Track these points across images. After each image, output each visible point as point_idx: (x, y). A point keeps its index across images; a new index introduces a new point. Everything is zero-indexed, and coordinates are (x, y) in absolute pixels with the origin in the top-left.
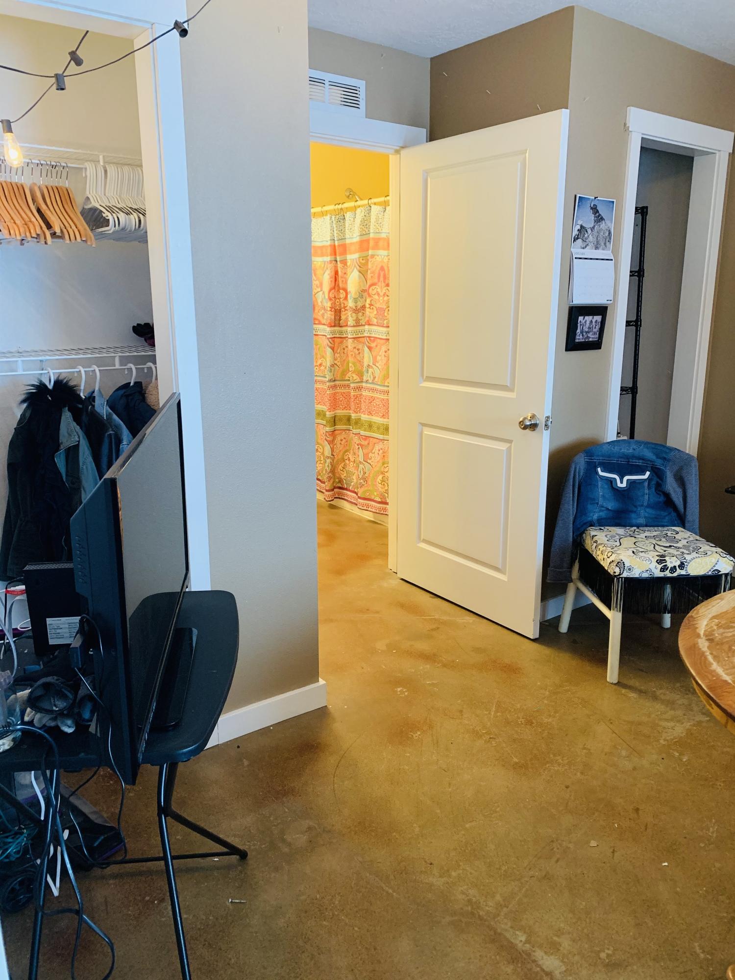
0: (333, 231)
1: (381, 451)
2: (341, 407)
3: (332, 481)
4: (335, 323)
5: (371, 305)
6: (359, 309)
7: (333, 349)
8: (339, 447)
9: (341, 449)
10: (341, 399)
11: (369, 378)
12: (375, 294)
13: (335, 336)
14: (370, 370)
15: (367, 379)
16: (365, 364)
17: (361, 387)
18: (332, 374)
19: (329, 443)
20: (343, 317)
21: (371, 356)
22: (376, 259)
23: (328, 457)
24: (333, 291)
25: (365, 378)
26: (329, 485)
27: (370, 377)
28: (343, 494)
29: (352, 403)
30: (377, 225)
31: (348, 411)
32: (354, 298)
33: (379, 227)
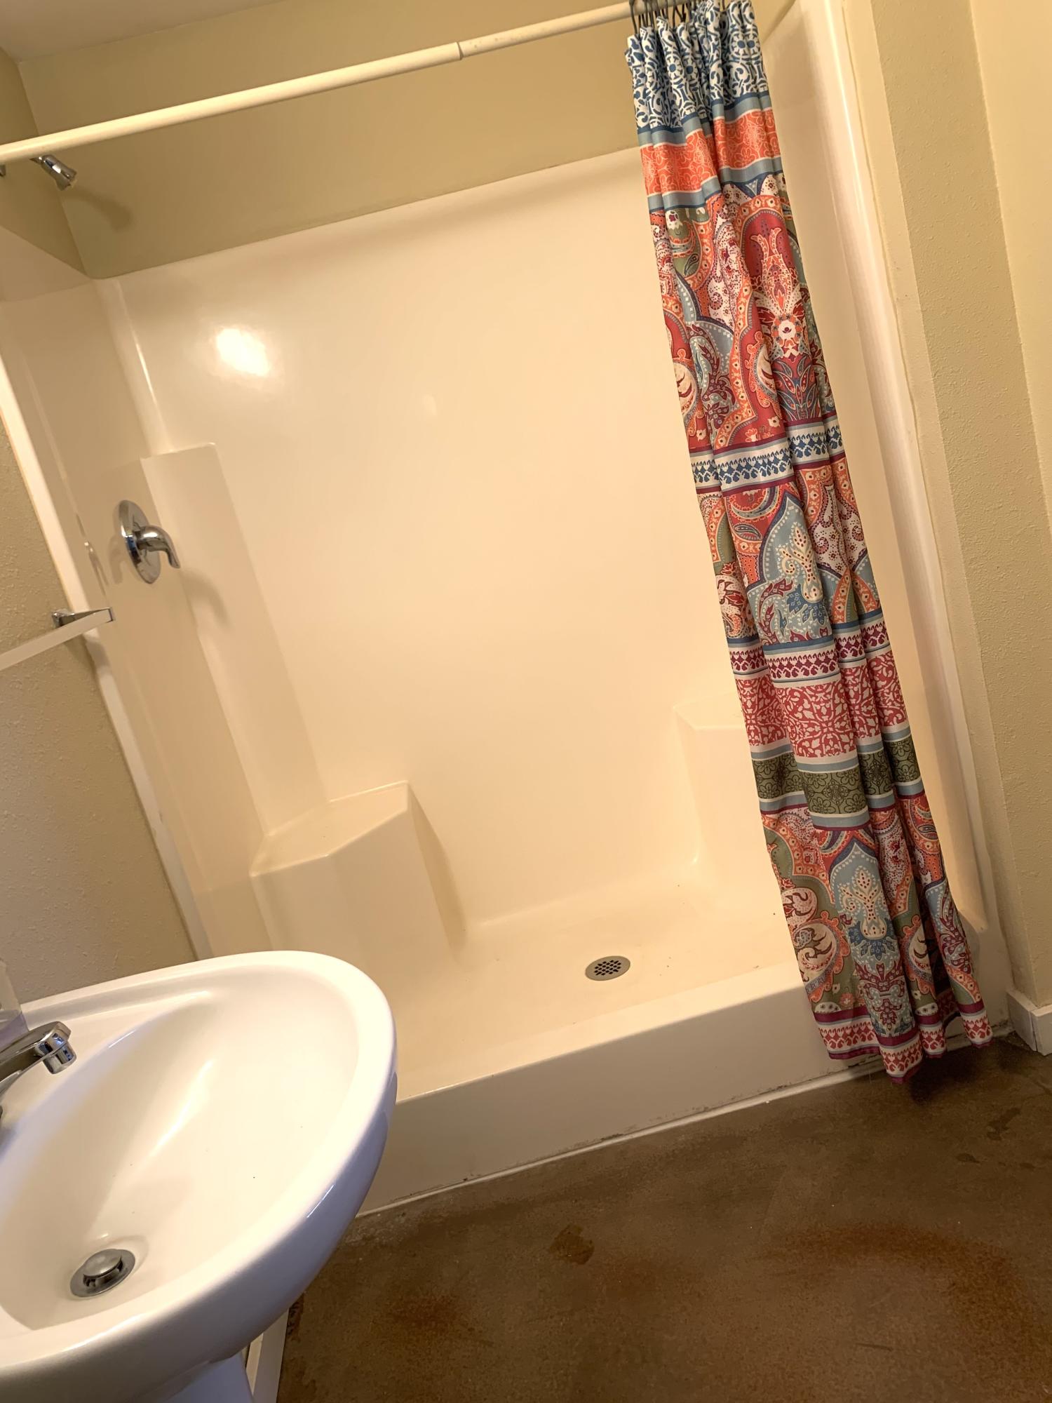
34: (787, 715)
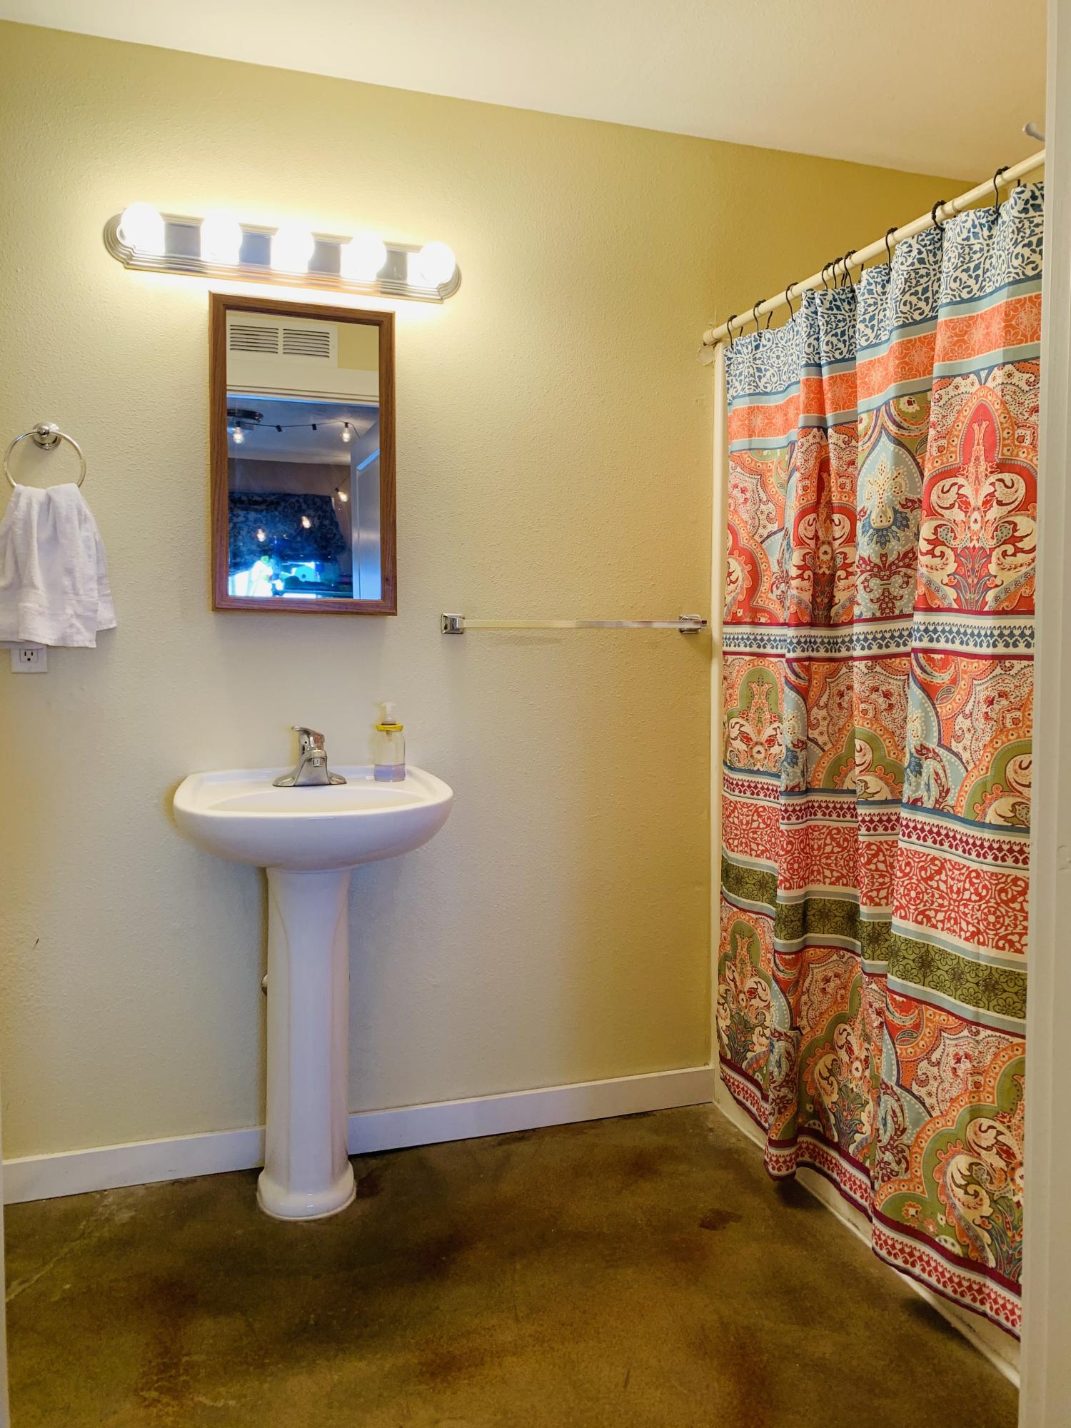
0: (818, 339)
1: (965, 1066)
2: (827, 873)
3: (791, 1110)
4: (813, 616)
5: (935, 542)
6: (893, 563)
7: (803, 693)
8: (817, 1003)
9: (824, 1007)
10: (828, 849)
11: (922, 792)
12: (952, 506)
13: (815, 654)
14: (929, 766)
15: (914, 796)
16: (912, 743)
17: (894, 818)
18: (798, 770)
19: (785, 988)
20: (841, 597)
21: (934, 718)
22: (957, 387)
23: (778, 1035)
24: (811, 517)
25: (908, 793)
26: (781, 1127)
27: (928, 790)
28: (826, 1160)
29: (863, 870)
30: (964, 276)
31: (849, 890)
32: (877, 530)
33: (971, 282)
34: (917, 880)
